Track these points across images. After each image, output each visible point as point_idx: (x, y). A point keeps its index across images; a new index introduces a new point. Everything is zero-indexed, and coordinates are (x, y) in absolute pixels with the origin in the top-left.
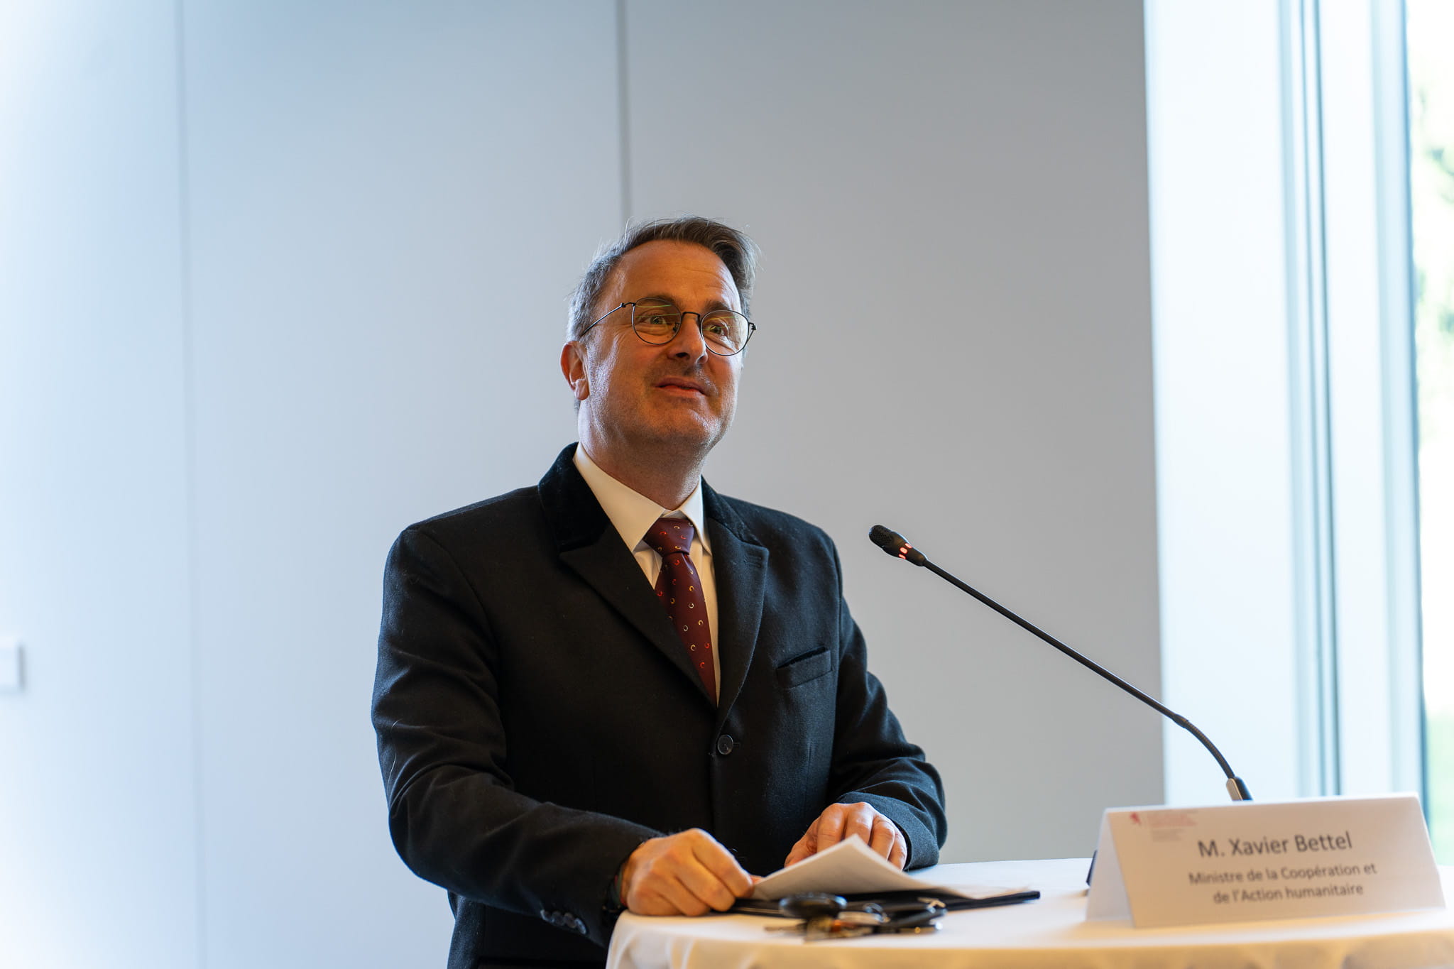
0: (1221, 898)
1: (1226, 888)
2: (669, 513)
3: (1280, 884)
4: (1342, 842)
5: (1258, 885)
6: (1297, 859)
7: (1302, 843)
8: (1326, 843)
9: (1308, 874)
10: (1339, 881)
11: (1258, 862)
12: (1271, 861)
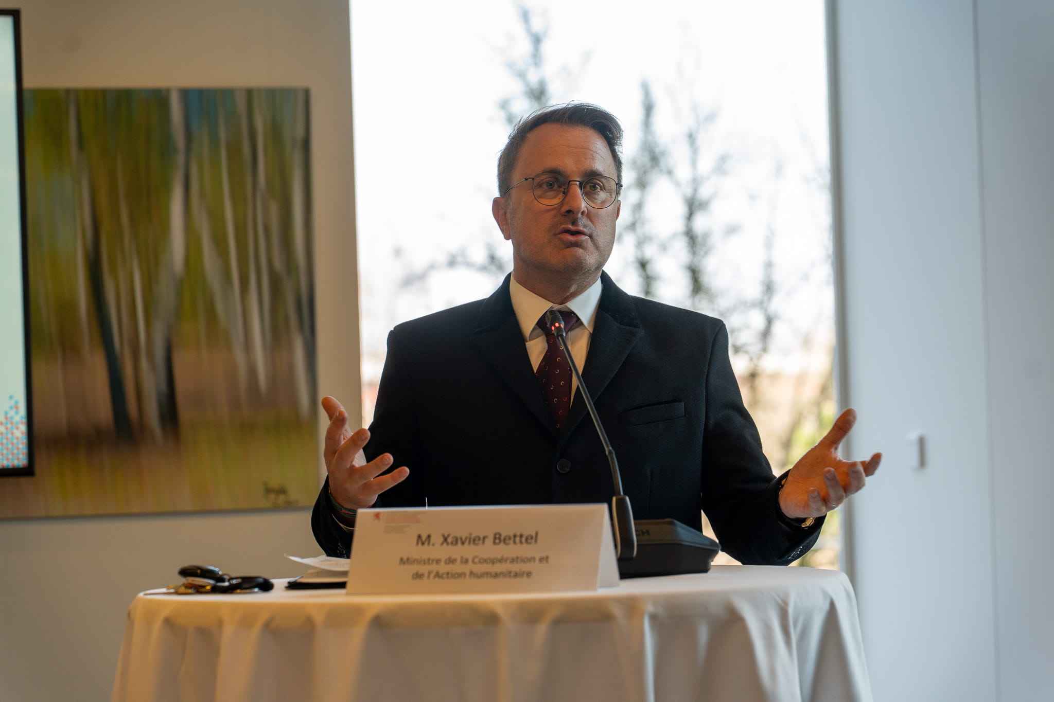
0: (418, 576)
1: (423, 569)
2: (557, 307)
3: (467, 568)
4: (530, 539)
5: (451, 568)
6: (489, 550)
7: (498, 539)
8: (518, 539)
9: (493, 561)
10: (515, 567)
11: (457, 551)
12: (468, 551)
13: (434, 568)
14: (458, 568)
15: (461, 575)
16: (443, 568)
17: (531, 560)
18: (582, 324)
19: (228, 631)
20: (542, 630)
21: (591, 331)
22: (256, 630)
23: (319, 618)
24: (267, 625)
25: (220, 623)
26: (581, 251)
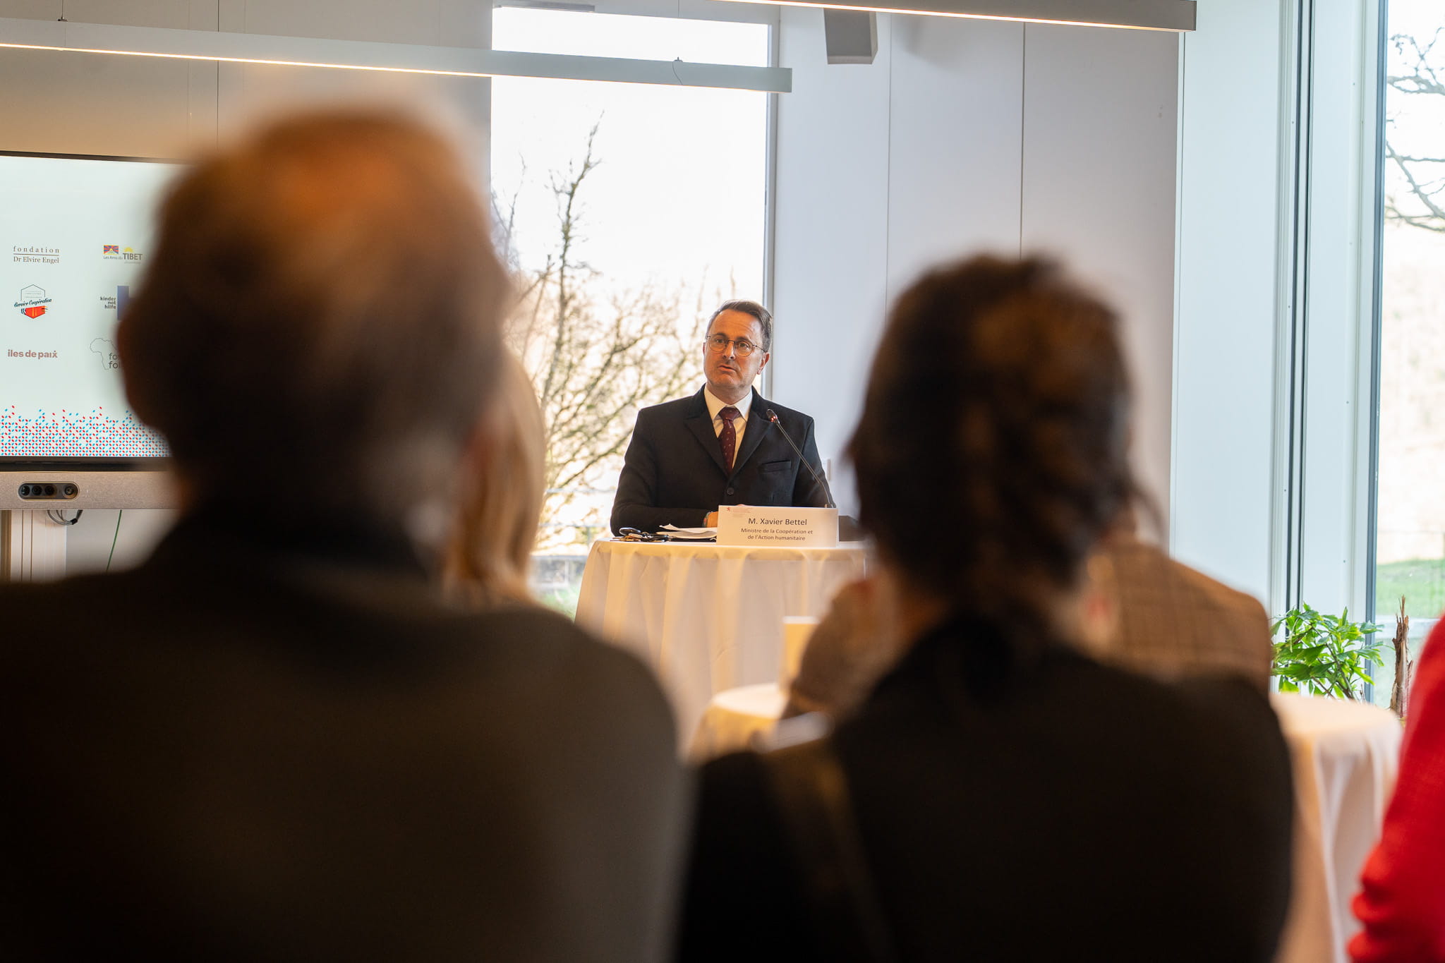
0: (751, 537)
1: (753, 534)
2: (729, 406)
3: (774, 535)
4: (803, 523)
5: (766, 534)
6: (784, 527)
7: (788, 522)
8: (797, 522)
9: (786, 532)
10: (797, 535)
11: (769, 527)
12: (774, 527)
13: (758, 534)
14: (769, 534)
15: (772, 538)
16: (762, 534)
17: (804, 532)
18: (741, 416)
19: (674, 559)
20: (822, 562)
21: (747, 420)
22: (689, 559)
23: (721, 555)
24: (694, 557)
25: (669, 555)
26: (730, 377)
